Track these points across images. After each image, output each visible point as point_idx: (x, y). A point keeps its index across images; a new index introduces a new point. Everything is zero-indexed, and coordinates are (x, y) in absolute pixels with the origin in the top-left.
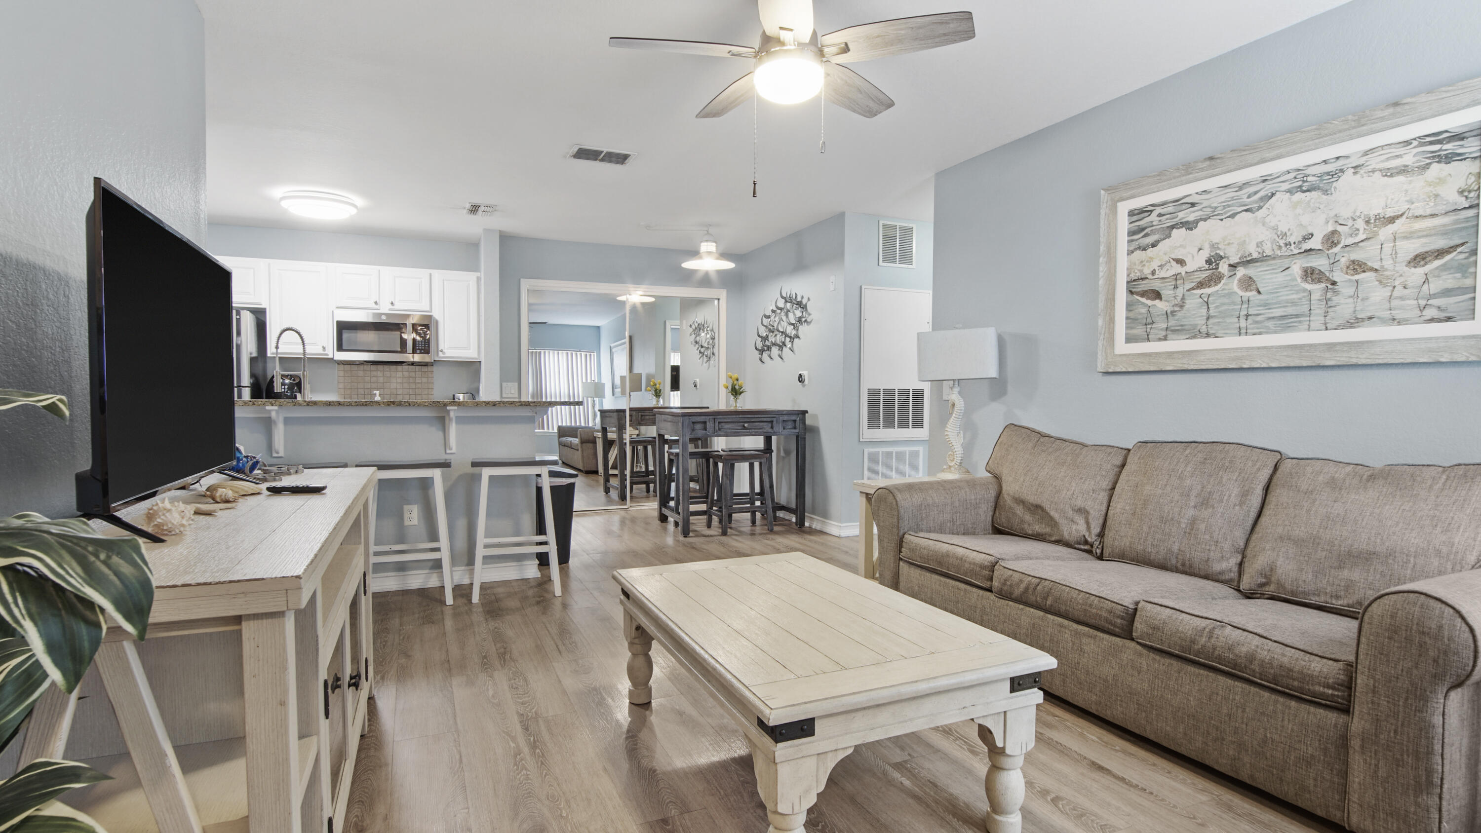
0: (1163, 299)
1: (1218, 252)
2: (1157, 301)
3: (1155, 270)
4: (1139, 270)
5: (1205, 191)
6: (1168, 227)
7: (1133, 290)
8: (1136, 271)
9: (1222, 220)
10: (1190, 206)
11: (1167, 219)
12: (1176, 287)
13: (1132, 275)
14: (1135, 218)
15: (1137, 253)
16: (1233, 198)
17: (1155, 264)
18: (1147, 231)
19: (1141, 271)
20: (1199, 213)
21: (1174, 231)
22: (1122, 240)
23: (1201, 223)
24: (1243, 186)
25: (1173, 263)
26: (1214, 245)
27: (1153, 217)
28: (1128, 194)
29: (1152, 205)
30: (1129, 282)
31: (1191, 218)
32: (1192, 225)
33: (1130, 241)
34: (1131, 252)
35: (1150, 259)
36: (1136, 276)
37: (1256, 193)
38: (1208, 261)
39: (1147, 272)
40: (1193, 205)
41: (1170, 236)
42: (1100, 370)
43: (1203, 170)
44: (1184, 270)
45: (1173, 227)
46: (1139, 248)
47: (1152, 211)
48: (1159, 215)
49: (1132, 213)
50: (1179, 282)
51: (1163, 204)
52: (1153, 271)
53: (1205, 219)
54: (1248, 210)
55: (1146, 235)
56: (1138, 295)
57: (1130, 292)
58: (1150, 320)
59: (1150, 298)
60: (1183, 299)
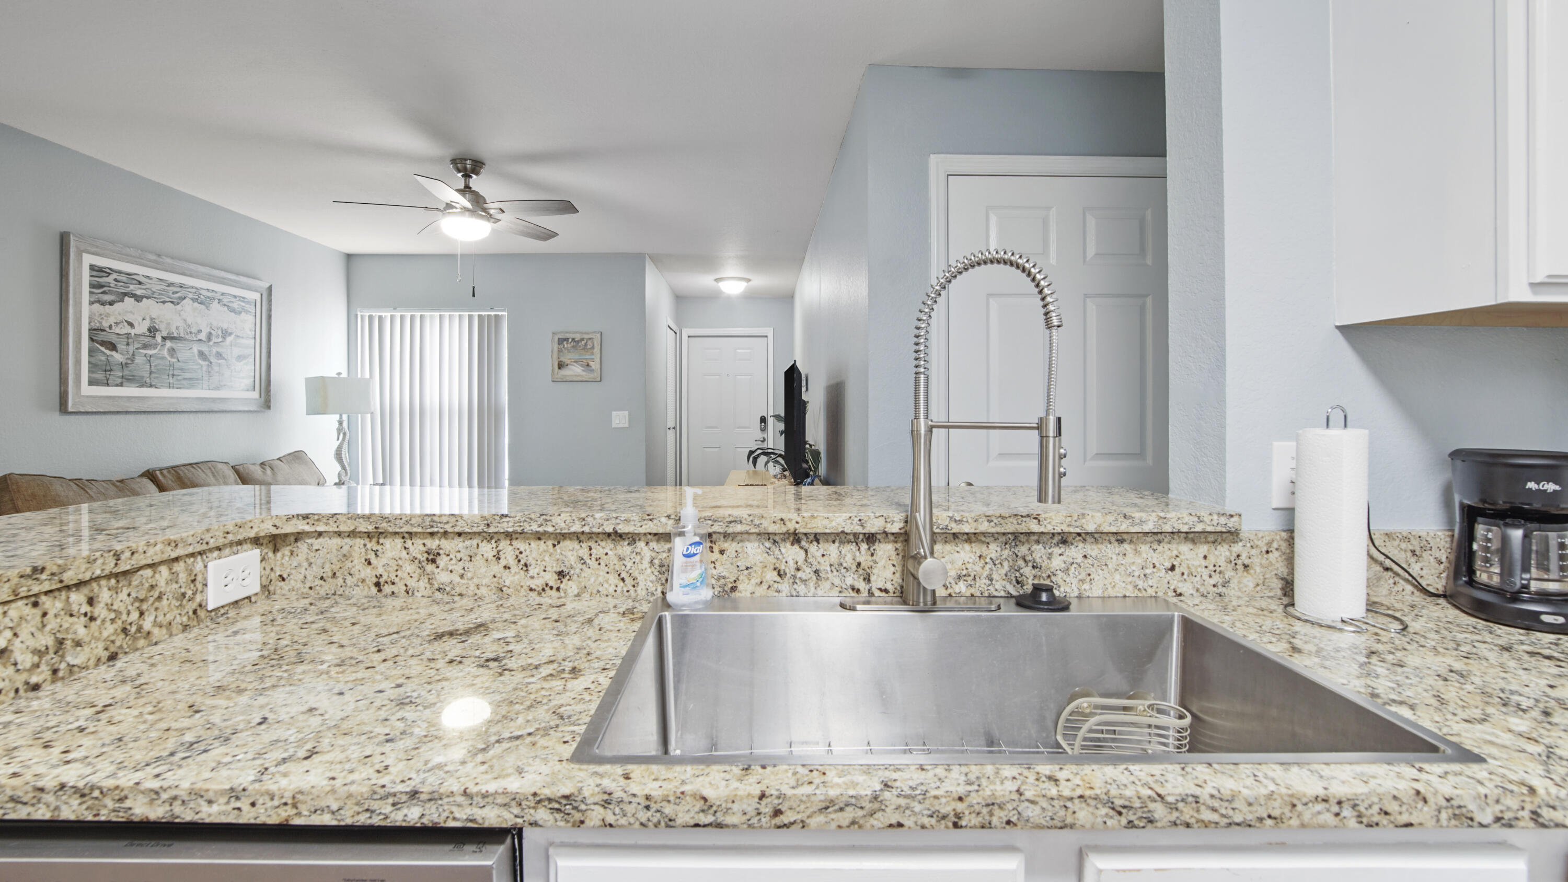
0: (119, 352)
1: (155, 325)
2: (114, 352)
3: (111, 325)
5: (148, 276)
6: (122, 293)
8: (96, 321)
9: (157, 302)
10: (138, 283)
11: (122, 286)
12: (128, 344)
13: (92, 324)
14: (95, 273)
15: (96, 306)
16: (164, 290)
17: (112, 320)
18: (105, 289)
19: (100, 323)
20: (144, 291)
21: (126, 298)
22: (86, 289)
23: (145, 300)
24: (171, 285)
25: (126, 324)
26: (152, 319)
27: (110, 279)
28: (94, 250)
29: (110, 269)
30: (90, 330)
31: (139, 292)
32: (138, 299)
33: (91, 293)
34: (91, 303)
35: (108, 315)
36: (96, 325)
37: (177, 292)
38: (149, 330)
39: (105, 325)
40: (140, 283)
41: (123, 301)
42: (70, 409)
43: (150, 260)
44: (133, 332)
45: (125, 294)
46: (98, 301)
47: (110, 274)
48: (116, 280)
49: (92, 268)
50: (130, 341)
51: (119, 272)
52: (110, 327)
53: (148, 298)
54: (172, 302)
55: (104, 293)
56: (98, 343)
57: (91, 339)
58: (108, 368)
59: (107, 348)
60: (133, 355)
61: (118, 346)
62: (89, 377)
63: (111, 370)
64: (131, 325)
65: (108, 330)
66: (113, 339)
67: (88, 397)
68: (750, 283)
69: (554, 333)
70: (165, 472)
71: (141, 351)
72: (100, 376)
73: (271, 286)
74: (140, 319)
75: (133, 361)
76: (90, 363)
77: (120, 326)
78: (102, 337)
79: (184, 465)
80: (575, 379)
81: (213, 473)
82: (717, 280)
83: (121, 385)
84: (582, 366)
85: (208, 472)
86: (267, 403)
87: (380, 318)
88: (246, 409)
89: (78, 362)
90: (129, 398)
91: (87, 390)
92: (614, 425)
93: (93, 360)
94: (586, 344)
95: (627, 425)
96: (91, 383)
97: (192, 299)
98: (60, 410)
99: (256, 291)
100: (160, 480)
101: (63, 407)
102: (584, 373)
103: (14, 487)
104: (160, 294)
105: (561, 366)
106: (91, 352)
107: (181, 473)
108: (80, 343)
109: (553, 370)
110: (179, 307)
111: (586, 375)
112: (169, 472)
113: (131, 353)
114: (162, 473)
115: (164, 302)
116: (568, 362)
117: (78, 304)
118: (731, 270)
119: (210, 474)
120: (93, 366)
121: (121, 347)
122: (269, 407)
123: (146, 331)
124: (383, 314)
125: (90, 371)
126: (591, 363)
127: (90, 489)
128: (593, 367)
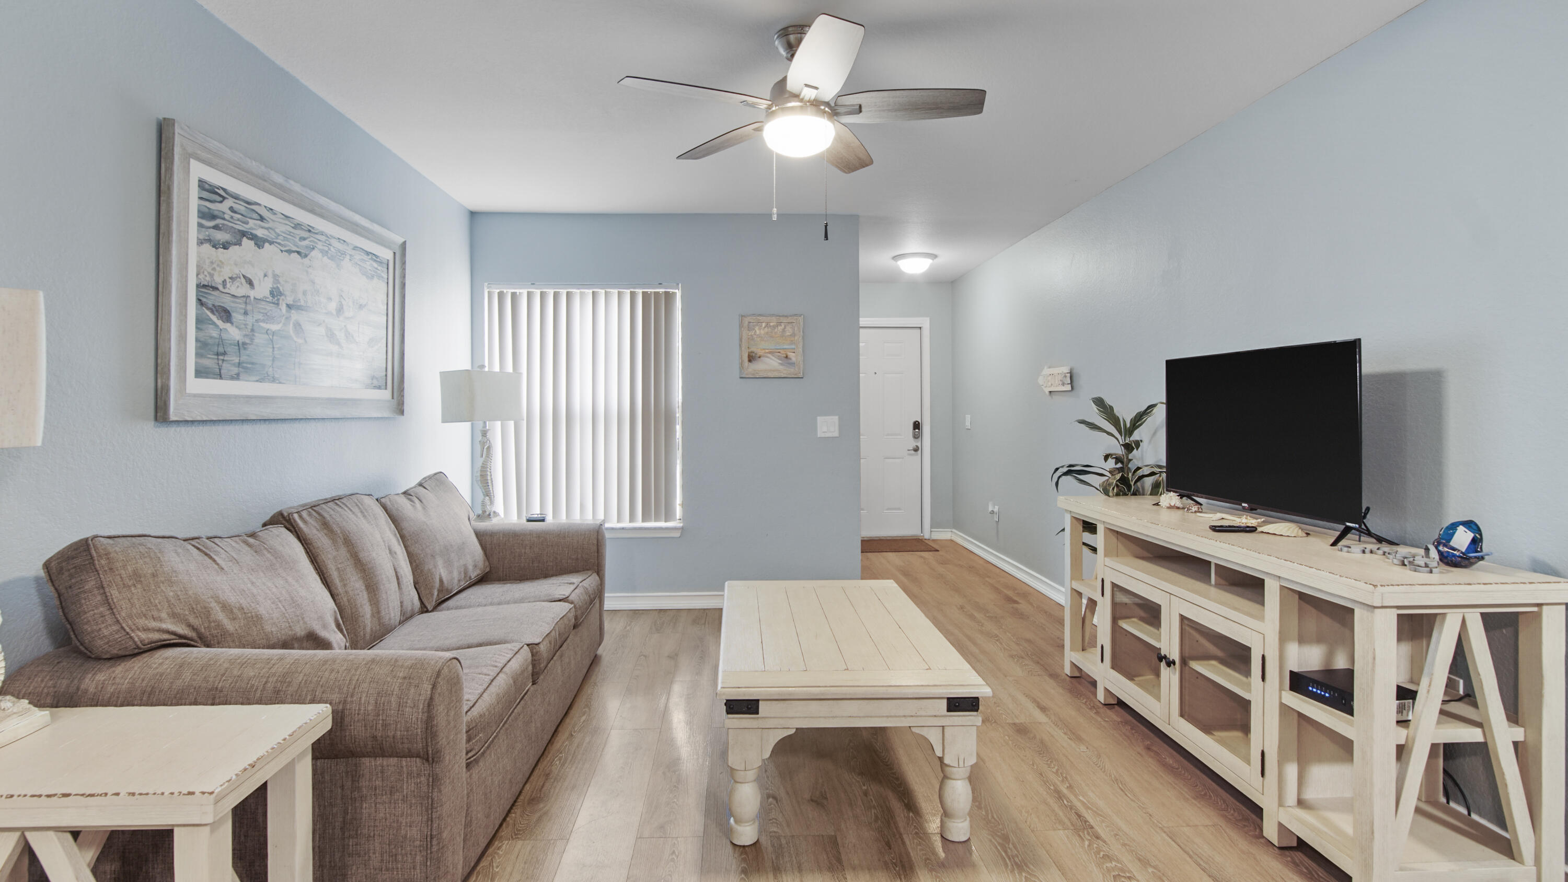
0: (235, 324)
1: (279, 286)
2: (229, 324)
3: (225, 280)
4: (209, 273)
5: (271, 209)
6: (239, 231)
7: (204, 300)
8: (206, 273)
9: (282, 251)
10: (259, 218)
11: (238, 220)
12: (246, 313)
13: (201, 276)
14: (205, 195)
15: (207, 247)
16: (290, 233)
17: (226, 273)
18: (218, 221)
19: (211, 275)
20: (266, 232)
21: (245, 239)
22: (194, 219)
23: (267, 245)
24: (298, 226)
25: (243, 280)
26: (275, 277)
27: (224, 207)
28: (204, 155)
29: (224, 190)
30: (198, 286)
31: (260, 233)
32: (259, 242)
33: (200, 225)
34: (200, 242)
35: (221, 264)
36: (206, 280)
37: (304, 239)
38: (272, 293)
39: (218, 280)
40: (262, 219)
41: (240, 244)
42: (173, 417)
43: (275, 184)
44: (252, 294)
45: (243, 234)
46: (209, 241)
47: (224, 198)
48: (231, 209)
49: (203, 185)
50: (249, 308)
51: (236, 197)
52: (224, 282)
53: (271, 243)
54: (298, 253)
55: (216, 227)
56: (208, 308)
57: (200, 302)
58: (221, 350)
59: (221, 318)
60: (252, 330)
61: (234, 314)
62: (196, 363)
63: (224, 354)
64: (250, 283)
65: (221, 288)
66: (227, 302)
67: (195, 396)
68: (936, 260)
69: (743, 316)
70: (304, 514)
71: (262, 324)
72: (209, 362)
73: (405, 243)
74: (261, 275)
75: (252, 340)
76: (197, 340)
77: (237, 283)
78: (213, 298)
79: (326, 502)
80: (770, 375)
81: (362, 512)
82: (896, 258)
83: (236, 377)
84: (779, 358)
85: (356, 510)
86: (400, 409)
87: (514, 295)
88: (380, 416)
89: (183, 338)
90: (248, 399)
91: (196, 386)
92: (820, 434)
93: (201, 334)
94: (784, 330)
95: (836, 434)
96: (201, 373)
97: (322, 251)
98: (156, 419)
99: (389, 247)
100: (300, 528)
101: (160, 413)
102: (781, 367)
103: (103, 562)
104: (285, 239)
105: (751, 358)
106: (200, 321)
107: (326, 515)
108: (186, 306)
109: (742, 364)
110: (306, 261)
111: (784, 371)
112: (310, 515)
113: (250, 327)
114: (301, 517)
115: (290, 252)
116: (760, 353)
117: (184, 241)
118: (913, 244)
119: (359, 514)
120: (203, 346)
121: (237, 317)
122: (402, 412)
123: (267, 294)
124: (518, 291)
125: (198, 355)
126: (791, 355)
127: (217, 553)
128: (794, 359)
